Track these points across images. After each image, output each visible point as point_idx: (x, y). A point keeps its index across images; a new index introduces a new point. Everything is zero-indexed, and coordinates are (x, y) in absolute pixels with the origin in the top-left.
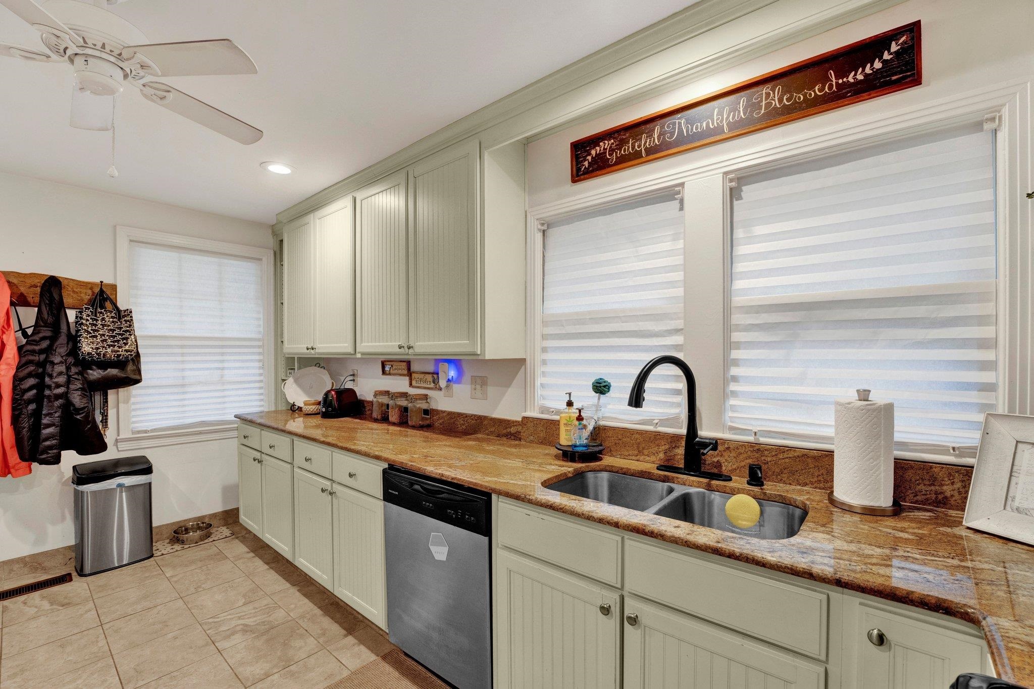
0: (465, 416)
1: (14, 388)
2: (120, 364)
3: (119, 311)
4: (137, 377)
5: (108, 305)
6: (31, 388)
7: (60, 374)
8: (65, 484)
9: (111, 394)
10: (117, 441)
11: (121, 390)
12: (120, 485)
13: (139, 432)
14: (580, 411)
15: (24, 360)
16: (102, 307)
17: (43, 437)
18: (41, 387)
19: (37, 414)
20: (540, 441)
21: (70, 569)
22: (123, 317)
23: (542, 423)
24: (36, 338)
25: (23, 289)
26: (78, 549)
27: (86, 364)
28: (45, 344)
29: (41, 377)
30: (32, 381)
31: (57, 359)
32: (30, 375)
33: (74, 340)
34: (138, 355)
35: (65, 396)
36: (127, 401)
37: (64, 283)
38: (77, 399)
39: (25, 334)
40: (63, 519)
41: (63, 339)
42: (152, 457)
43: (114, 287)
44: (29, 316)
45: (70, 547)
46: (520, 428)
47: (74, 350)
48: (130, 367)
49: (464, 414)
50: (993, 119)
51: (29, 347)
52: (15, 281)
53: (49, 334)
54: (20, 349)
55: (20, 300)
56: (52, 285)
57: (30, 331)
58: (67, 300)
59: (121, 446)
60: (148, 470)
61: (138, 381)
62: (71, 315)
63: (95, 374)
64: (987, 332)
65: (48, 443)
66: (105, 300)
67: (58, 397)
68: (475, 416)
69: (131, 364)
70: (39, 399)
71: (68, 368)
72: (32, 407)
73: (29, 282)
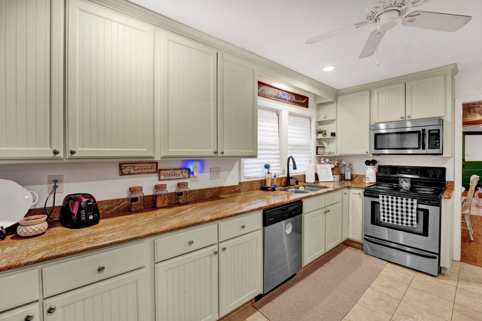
0: (211, 189)
14: (275, 174)
20: (248, 190)
23: (249, 183)
46: (240, 188)
49: (211, 188)
50: (311, 118)
64: (309, 152)
68: (217, 187)
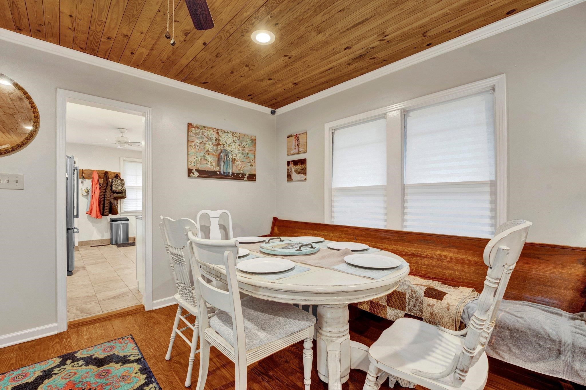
1: (99, 197)
2: (121, 193)
3: (121, 179)
4: (125, 196)
5: (118, 178)
6: (102, 198)
7: (109, 195)
8: (108, 223)
9: (119, 200)
10: (120, 213)
11: (121, 200)
12: (121, 223)
13: (126, 211)
15: (101, 191)
16: (117, 178)
17: (105, 209)
18: (104, 198)
19: (104, 204)
21: (109, 243)
22: (122, 181)
24: (103, 186)
25: (100, 174)
26: (111, 240)
27: (114, 192)
28: (105, 188)
29: (104, 195)
30: (103, 196)
31: (108, 191)
32: (102, 195)
33: (111, 186)
34: (125, 191)
35: (110, 200)
36: (123, 203)
37: (109, 172)
38: (112, 201)
39: (100, 185)
40: (108, 232)
41: (109, 186)
42: (129, 218)
43: (120, 173)
44: (102, 181)
45: (109, 239)
47: (111, 189)
48: (124, 194)
51: (102, 188)
52: (98, 172)
53: (106, 185)
54: (100, 188)
55: (99, 177)
56: (106, 173)
57: (101, 185)
58: (110, 177)
59: (121, 215)
60: (128, 220)
61: (125, 198)
62: (110, 180)
63: (116, 195)
65: (106, 211)
66: (118, 176)
67: (108, 200)
69: (124, 193)
70: (104, 201)
71: (110, 193)
72: (103, 202)
73: (101, 172)
